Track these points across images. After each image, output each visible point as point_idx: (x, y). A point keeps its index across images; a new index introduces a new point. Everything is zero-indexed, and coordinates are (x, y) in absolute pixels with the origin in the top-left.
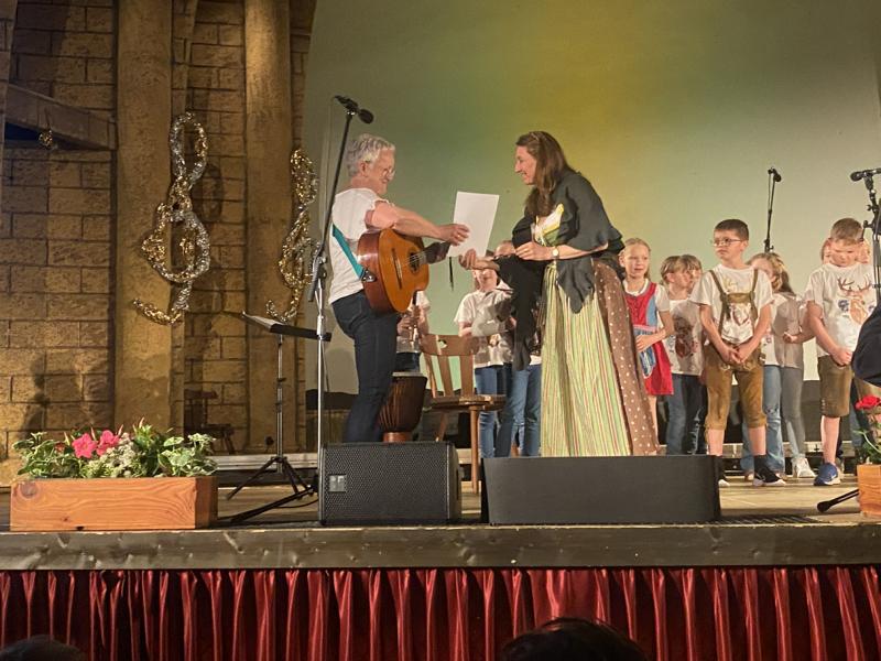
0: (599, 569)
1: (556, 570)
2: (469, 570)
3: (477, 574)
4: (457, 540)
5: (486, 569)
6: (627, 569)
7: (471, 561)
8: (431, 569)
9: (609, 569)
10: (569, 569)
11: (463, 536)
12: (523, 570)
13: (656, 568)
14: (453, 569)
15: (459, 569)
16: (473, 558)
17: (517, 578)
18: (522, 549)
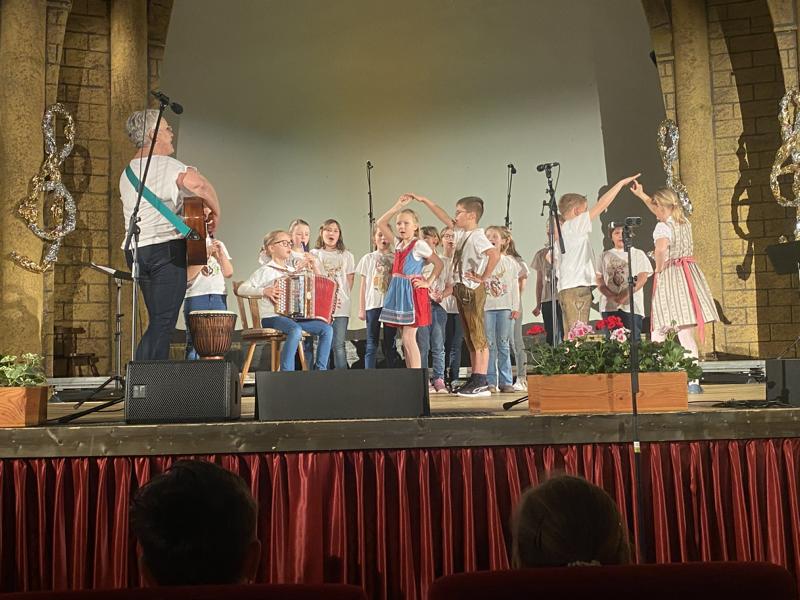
0: (338, 452)
1: (306, 453)
2: (240, 455)
3: (246, 458)
4: (231, 433)
5: (254, 453)
6: (358, 451)
7: (242, 448)
8: (212, 454)
9: (345, 452)
10: (315, 452)
11: (236, 430)
12: (282, 454)
13: (379, 450)
14: (228, 454)
15: (233, 454)
16: (243, 446)
17: (276, 460)
18: (280, 439)
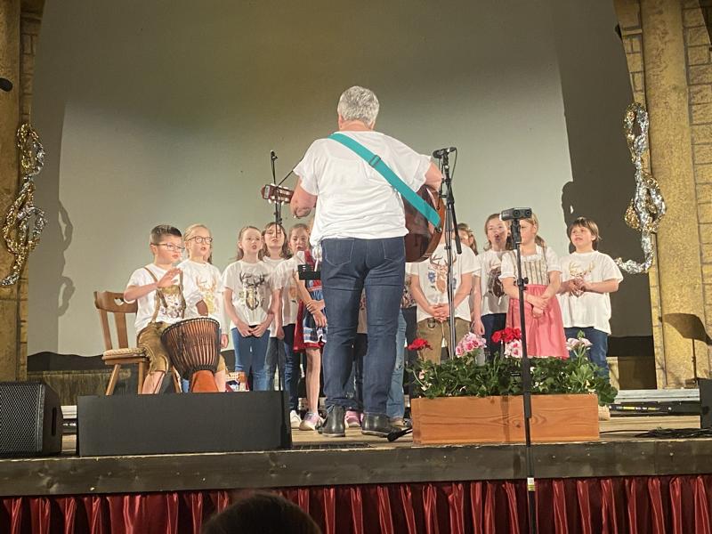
0: (171, 493)
1: (133, 495)
2: (52, 498)
3: (60, 502)
4: (40, 471)
5: (69, 496)
6: (196, 492)
7: (54, 490)
8: (17, 497)
9: (180, 493)
10: (144, 494)
11: (47, 467)
12: (103, 496)
13: (222, 491)
14: (38, 497)
15: (43, 497)
16: (55, 486)
17: (96, 504)
18: (100, 478)
